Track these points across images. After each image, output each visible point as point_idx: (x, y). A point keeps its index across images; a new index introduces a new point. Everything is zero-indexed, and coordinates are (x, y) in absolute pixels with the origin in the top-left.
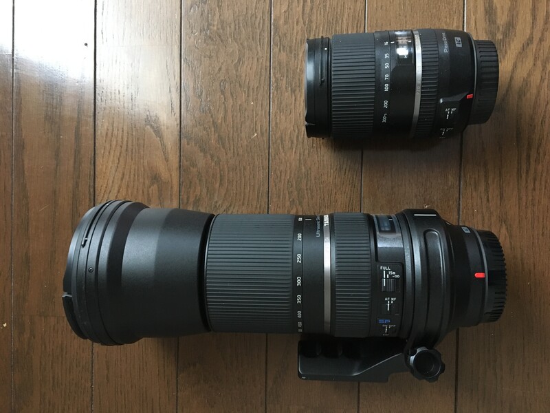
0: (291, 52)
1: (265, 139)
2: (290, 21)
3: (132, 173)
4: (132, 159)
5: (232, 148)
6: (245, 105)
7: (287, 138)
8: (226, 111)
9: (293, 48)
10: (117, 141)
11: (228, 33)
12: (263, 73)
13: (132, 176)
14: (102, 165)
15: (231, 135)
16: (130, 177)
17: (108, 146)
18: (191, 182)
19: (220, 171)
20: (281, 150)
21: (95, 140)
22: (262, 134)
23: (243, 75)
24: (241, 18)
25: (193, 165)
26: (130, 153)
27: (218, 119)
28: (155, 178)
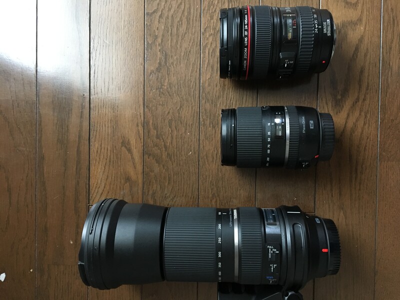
0: (212, 103)
1: (197, 155)
2: (212, 84)
3: (113, 176)
4: (113, 167)
5: (176, 161)
6: (184, 135)
7: (210, 155)
8: (172, 138)
9: (214, 100)
10: (104, 156)
11: (174, 91)
12: (195, 116)
13: (113, 178)
14: (94, 170)
15: (175, 153)
16: (112, 178)
17: (98, 159)
18: (150, 182)
19: (169, 175)
20: (207, 163)
21: (89, 155)
22: (195, 153)
23: (183, 116)
24: (182, 82)
25: (152, 171)
26: (112, 163)
27: (167, 143)
28: (128, 179)
